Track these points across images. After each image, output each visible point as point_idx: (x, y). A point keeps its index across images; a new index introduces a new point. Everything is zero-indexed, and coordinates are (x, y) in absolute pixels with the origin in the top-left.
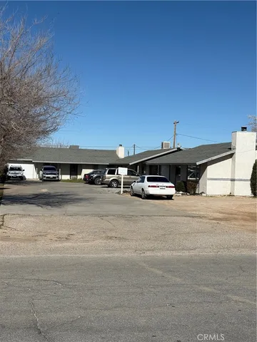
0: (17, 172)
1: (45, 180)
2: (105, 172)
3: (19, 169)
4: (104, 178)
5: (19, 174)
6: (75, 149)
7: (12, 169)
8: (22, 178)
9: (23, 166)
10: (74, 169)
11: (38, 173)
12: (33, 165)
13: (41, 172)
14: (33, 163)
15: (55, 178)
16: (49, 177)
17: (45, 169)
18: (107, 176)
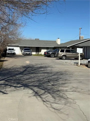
0: (12, 51)
1: (25, 55)
2: (59, 51)
3: (13, 49)
4: (58, 54)
5: (13, 52)
6: (37, 40)
7: (9, 49)
8: (14, 54)
9: (15, 48)
10: (38, 49)
11: (22, 51)
12: (19, 48)
13: (23, 51)
14: (19, 47)
15: (30, 54)
16: (27, 54)
17: (25, 49)
18: (60, 53)
